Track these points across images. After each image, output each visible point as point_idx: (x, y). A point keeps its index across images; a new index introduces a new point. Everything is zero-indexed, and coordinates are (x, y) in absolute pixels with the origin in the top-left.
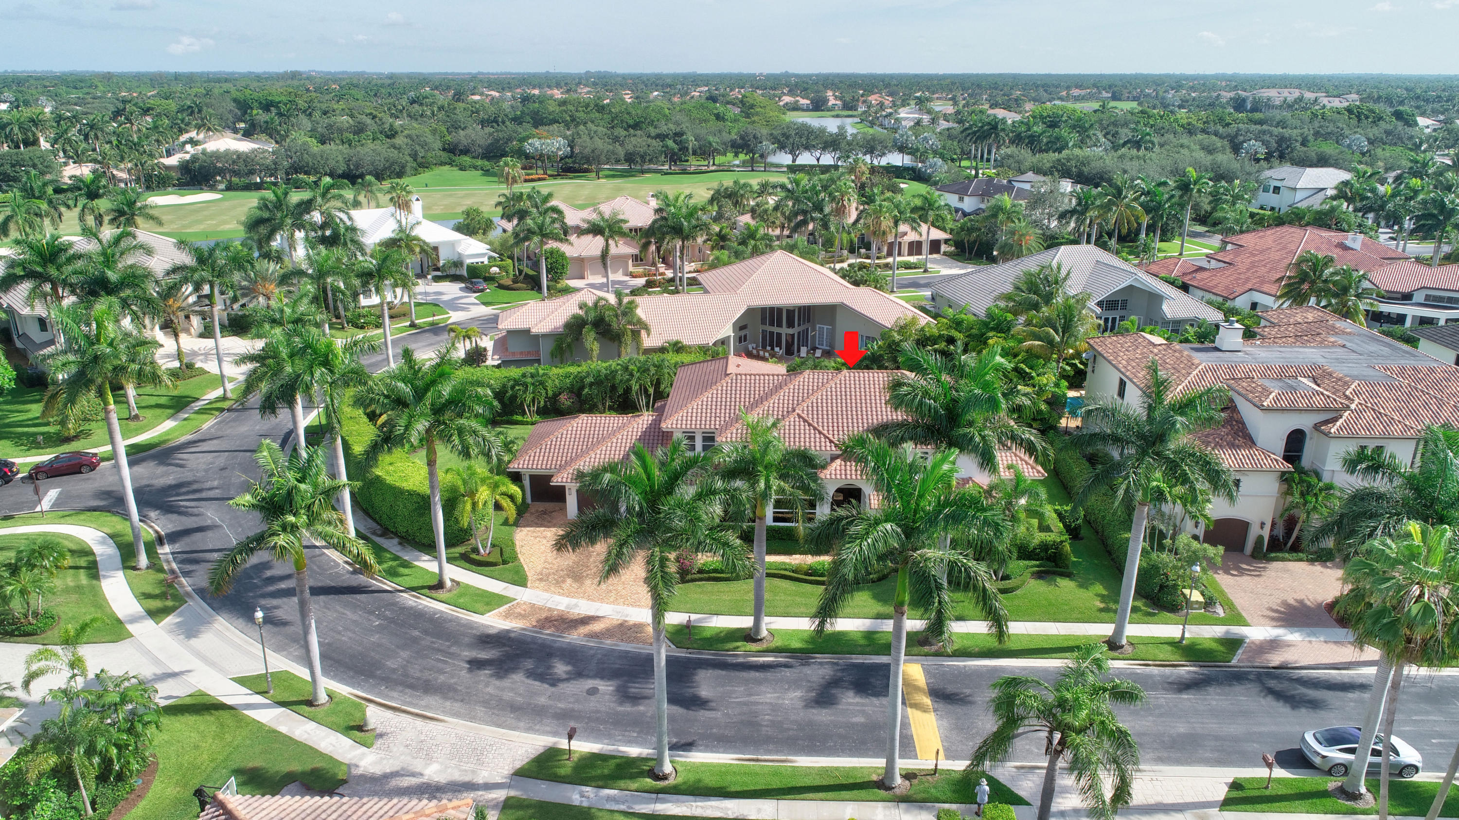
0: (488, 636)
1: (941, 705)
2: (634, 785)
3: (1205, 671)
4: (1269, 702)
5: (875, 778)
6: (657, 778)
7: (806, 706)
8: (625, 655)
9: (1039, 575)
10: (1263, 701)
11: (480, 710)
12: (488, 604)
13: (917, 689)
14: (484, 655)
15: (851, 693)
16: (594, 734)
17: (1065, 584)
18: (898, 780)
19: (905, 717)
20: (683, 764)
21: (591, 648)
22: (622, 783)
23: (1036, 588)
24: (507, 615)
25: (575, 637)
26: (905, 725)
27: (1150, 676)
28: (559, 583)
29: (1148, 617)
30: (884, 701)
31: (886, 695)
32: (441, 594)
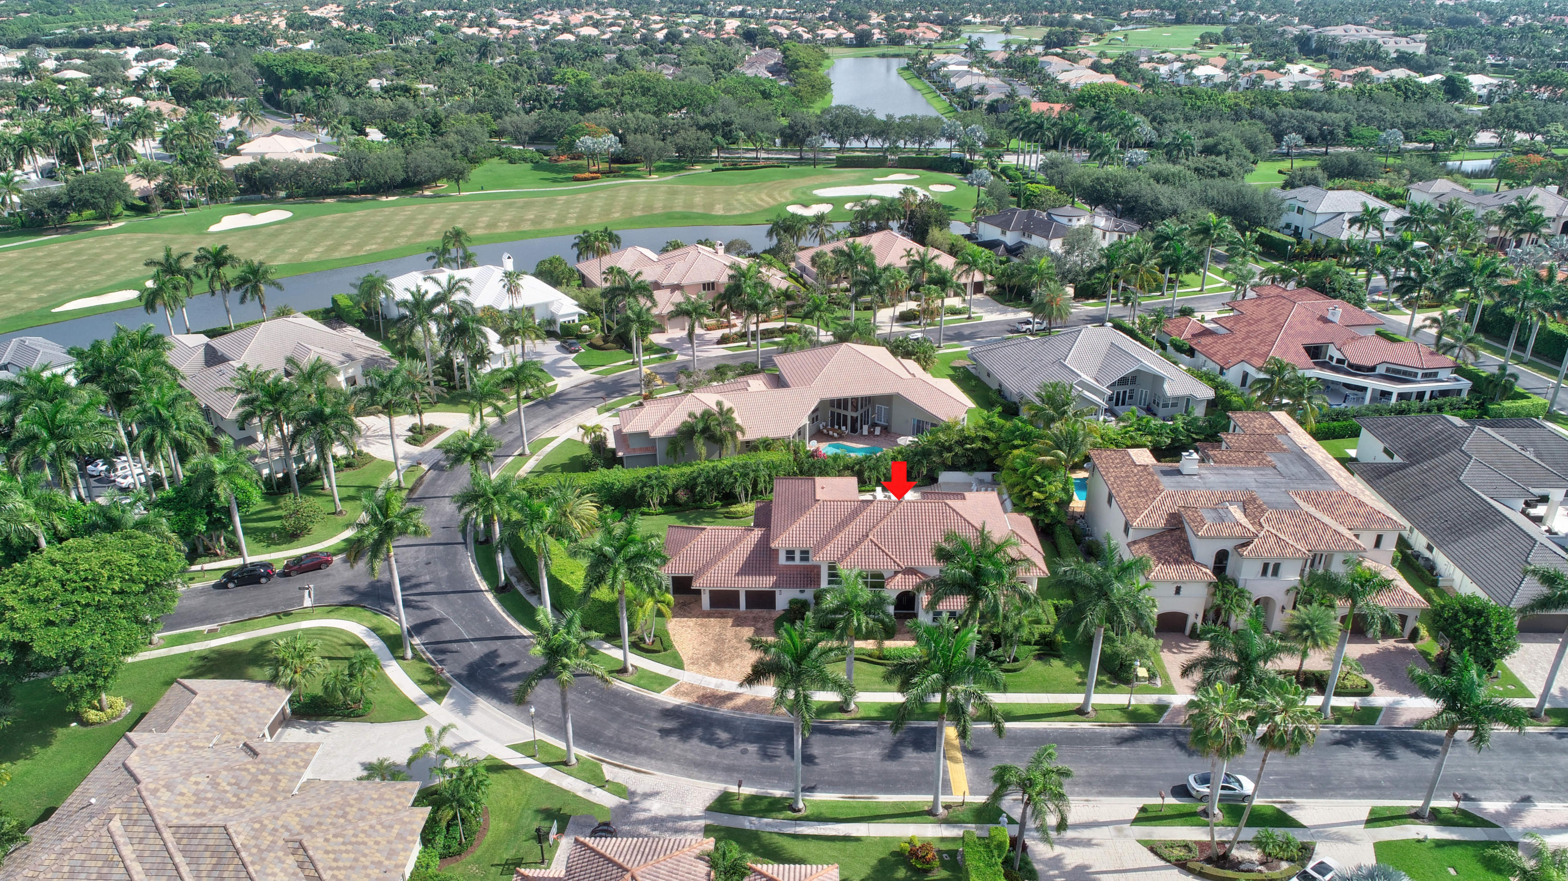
0: (667, 710)
1: (968, 758)
2: (782, 816)
3: (1140, 729)
4: (1176, 751)
5: (926, 808)
6: (795, 811)
7: (883, 760)
8: (761, 723)
9: (1039, 657)
10: (1172, 752)
11: (675, 766)
12: (661, 684)
13: (953, 746)
14: (668, 725)
15: (910, 750)
16: (752, 783)
17: (1057, 663)
18: (941, 810)
19: (945, 766)
20: (809, 801)
21: (738, 719)
22: (774, 815)
23: (1036, 667)
24: (676, 693)
25: (725, 710)
26: (946, 772)
27: (1104, 734)
28: (706, 666)
29: (1110, 688)
30: (932, 755)
31: (934, 750)
32: (625, 676)
